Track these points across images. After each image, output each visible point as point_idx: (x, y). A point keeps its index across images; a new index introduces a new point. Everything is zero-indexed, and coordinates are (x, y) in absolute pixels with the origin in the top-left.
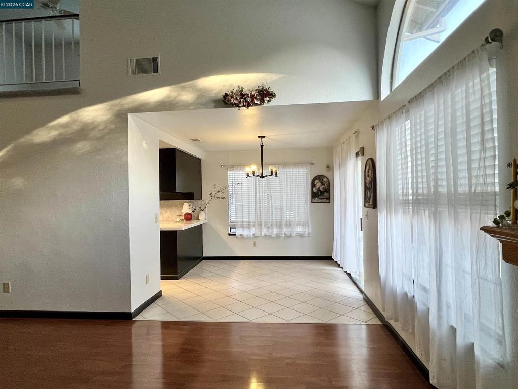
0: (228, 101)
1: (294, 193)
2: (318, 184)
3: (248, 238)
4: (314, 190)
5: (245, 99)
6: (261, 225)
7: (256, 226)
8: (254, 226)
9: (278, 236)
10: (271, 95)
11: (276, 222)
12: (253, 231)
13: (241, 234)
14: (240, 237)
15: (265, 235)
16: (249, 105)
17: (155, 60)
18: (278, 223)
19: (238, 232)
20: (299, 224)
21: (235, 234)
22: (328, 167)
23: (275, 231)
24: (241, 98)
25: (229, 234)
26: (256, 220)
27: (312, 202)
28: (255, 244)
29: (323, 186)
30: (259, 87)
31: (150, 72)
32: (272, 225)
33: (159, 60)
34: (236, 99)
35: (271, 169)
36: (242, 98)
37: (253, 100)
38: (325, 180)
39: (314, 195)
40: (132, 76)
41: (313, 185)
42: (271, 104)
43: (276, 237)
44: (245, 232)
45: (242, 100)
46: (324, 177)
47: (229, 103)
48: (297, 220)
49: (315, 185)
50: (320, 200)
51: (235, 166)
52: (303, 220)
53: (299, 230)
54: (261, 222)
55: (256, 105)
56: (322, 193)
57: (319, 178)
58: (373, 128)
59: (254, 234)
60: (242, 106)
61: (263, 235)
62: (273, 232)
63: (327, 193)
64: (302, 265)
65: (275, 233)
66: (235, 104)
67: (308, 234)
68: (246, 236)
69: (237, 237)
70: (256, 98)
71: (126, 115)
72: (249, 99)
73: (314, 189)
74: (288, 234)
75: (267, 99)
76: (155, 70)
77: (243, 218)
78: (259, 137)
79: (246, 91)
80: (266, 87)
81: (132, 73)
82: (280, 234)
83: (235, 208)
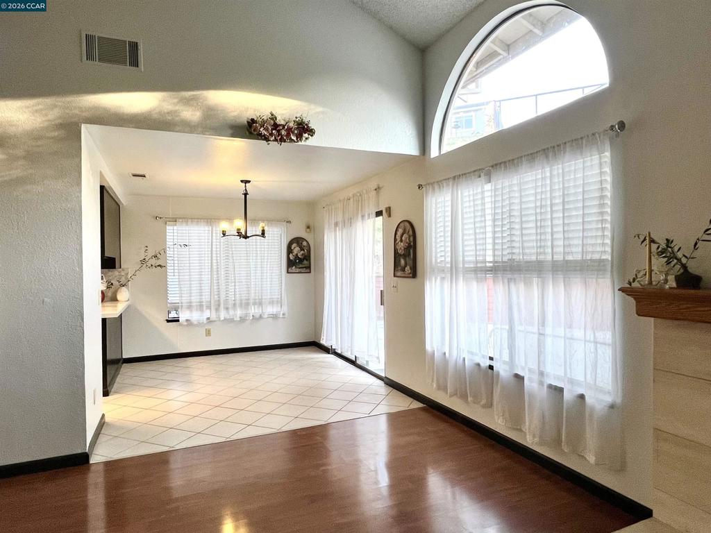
0: (254, 130)
1: (266, 261)
2: (296, 250)
3: (200, 325)
4: (291, 257)
5: (279, 131)
6: (219, 305)
7: (212, 308)
8: (209, 307)
9: (243, 320)
10: (311, 132)
11: (241, 300)
12: (207, 314)
13: (187, 320)
14: (186, 324)
15: (225, 319)
16: (282, 140)
17: (134, 47)
18: (243, 302)
19: (183, 316)
20: (272, 303)
21: (178, 321)
22: (308, 227)
23: (239, 313)
24: (272, 130)
25: (168, 321)
26: (212, 297)
27: (288, 272)
28: (208, 333)
29: (302, 252)
30: (296, 118)
31: (124, 63)
32: (235, 304)
33: (141, 47)
34: (266, 129)
35: (263, 227)
36: (275, 129)
37: (288, 135)
38: (305, 243)
39: (290, 263)
40: (88, 62)
41: (290, 250)
42: (309, 143)
43: (240, 321)
44: (195, 316)
45: (274, 132)
46: (303, 239)
47: (255, 133)
48: (269, 297)
49: (292, 250)
50: (298, 270)
51: (180, 218)
52: (276, 297)
53: (270, 310)
54: (219, 301)
55: (292, 140)
56: (301, 261)
57: (297, 241)
58: (420, 186)
59: (208, 319)
60: (273, 141)
61: (222, 319)
62: (236, 315)
63: (307, 260)
64: (282, 355)
65: (238, 316)
66: (264, 135)
67: (283, 314)
68: (195, 323)
69: (181, 325)
70: (293, 133)
71: (78, 126)
72: (283, 132)
73: (291, 255)
74: (258, 316)
75: (306, 135)
76: (135, 62)
77: (190, 296)
78: (242, 181)
79: (280, 121)
80: (306, 120)
81: (90, 56)
82: (246, 316)
83: (179, 281)
